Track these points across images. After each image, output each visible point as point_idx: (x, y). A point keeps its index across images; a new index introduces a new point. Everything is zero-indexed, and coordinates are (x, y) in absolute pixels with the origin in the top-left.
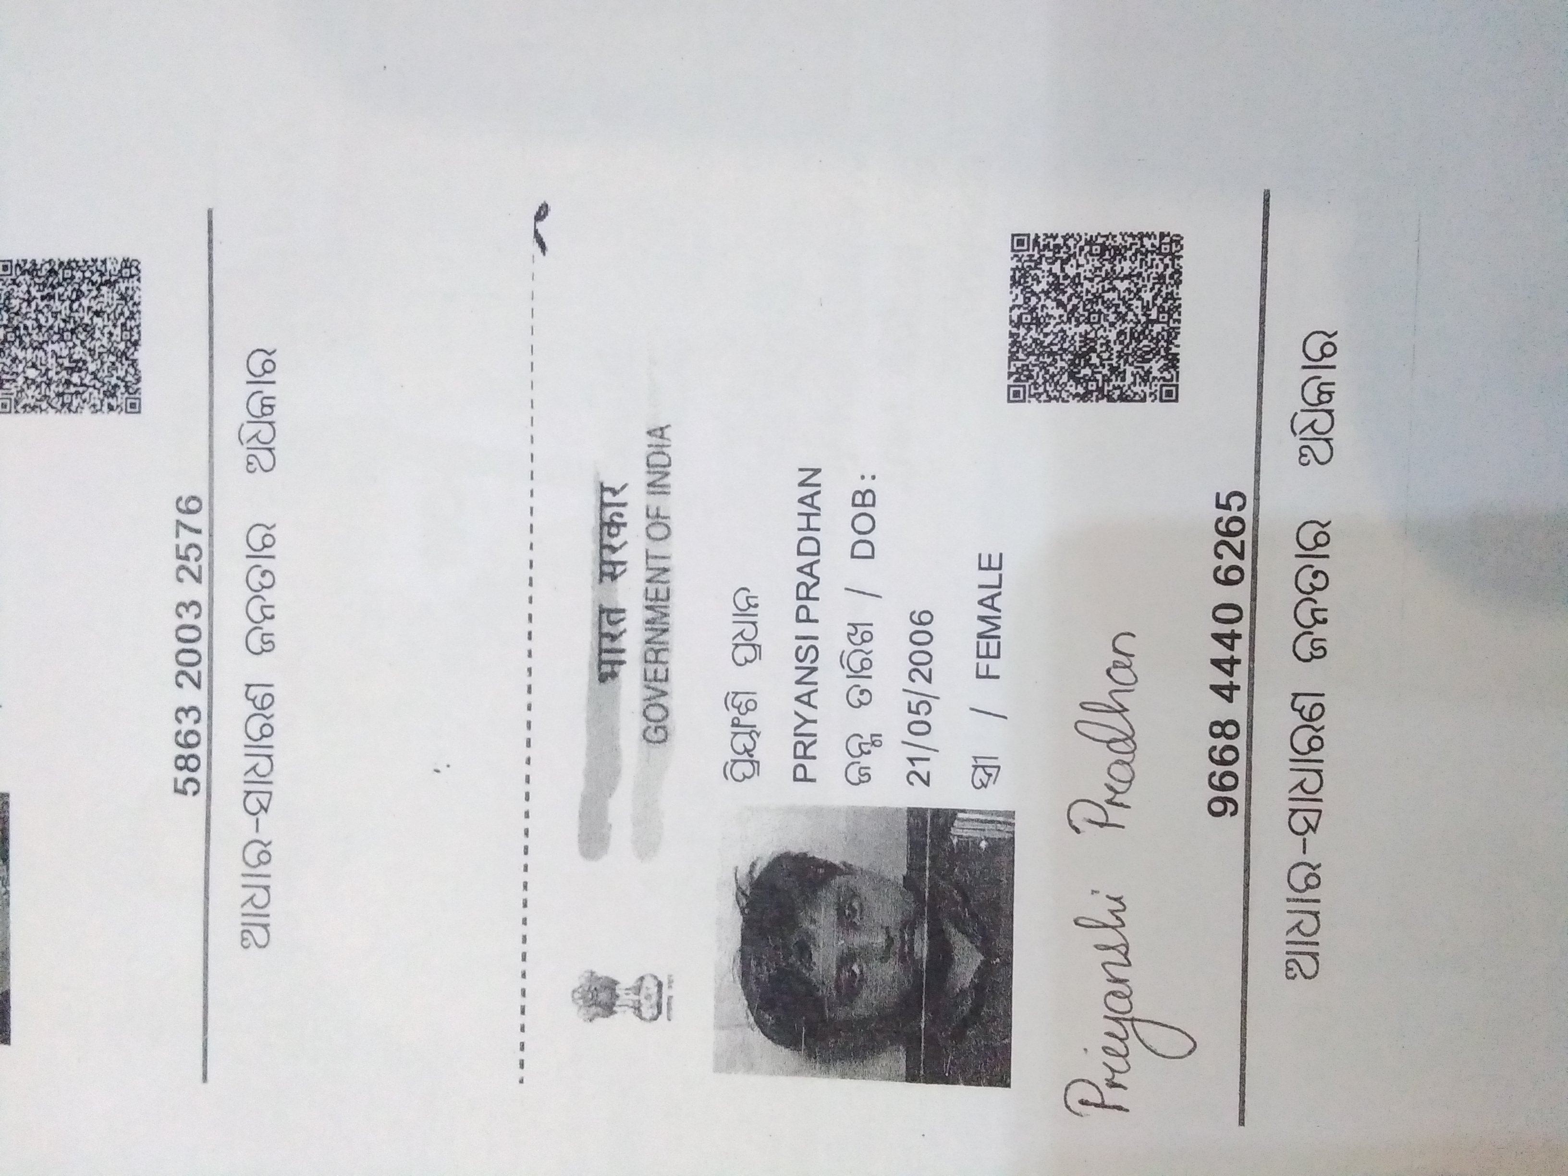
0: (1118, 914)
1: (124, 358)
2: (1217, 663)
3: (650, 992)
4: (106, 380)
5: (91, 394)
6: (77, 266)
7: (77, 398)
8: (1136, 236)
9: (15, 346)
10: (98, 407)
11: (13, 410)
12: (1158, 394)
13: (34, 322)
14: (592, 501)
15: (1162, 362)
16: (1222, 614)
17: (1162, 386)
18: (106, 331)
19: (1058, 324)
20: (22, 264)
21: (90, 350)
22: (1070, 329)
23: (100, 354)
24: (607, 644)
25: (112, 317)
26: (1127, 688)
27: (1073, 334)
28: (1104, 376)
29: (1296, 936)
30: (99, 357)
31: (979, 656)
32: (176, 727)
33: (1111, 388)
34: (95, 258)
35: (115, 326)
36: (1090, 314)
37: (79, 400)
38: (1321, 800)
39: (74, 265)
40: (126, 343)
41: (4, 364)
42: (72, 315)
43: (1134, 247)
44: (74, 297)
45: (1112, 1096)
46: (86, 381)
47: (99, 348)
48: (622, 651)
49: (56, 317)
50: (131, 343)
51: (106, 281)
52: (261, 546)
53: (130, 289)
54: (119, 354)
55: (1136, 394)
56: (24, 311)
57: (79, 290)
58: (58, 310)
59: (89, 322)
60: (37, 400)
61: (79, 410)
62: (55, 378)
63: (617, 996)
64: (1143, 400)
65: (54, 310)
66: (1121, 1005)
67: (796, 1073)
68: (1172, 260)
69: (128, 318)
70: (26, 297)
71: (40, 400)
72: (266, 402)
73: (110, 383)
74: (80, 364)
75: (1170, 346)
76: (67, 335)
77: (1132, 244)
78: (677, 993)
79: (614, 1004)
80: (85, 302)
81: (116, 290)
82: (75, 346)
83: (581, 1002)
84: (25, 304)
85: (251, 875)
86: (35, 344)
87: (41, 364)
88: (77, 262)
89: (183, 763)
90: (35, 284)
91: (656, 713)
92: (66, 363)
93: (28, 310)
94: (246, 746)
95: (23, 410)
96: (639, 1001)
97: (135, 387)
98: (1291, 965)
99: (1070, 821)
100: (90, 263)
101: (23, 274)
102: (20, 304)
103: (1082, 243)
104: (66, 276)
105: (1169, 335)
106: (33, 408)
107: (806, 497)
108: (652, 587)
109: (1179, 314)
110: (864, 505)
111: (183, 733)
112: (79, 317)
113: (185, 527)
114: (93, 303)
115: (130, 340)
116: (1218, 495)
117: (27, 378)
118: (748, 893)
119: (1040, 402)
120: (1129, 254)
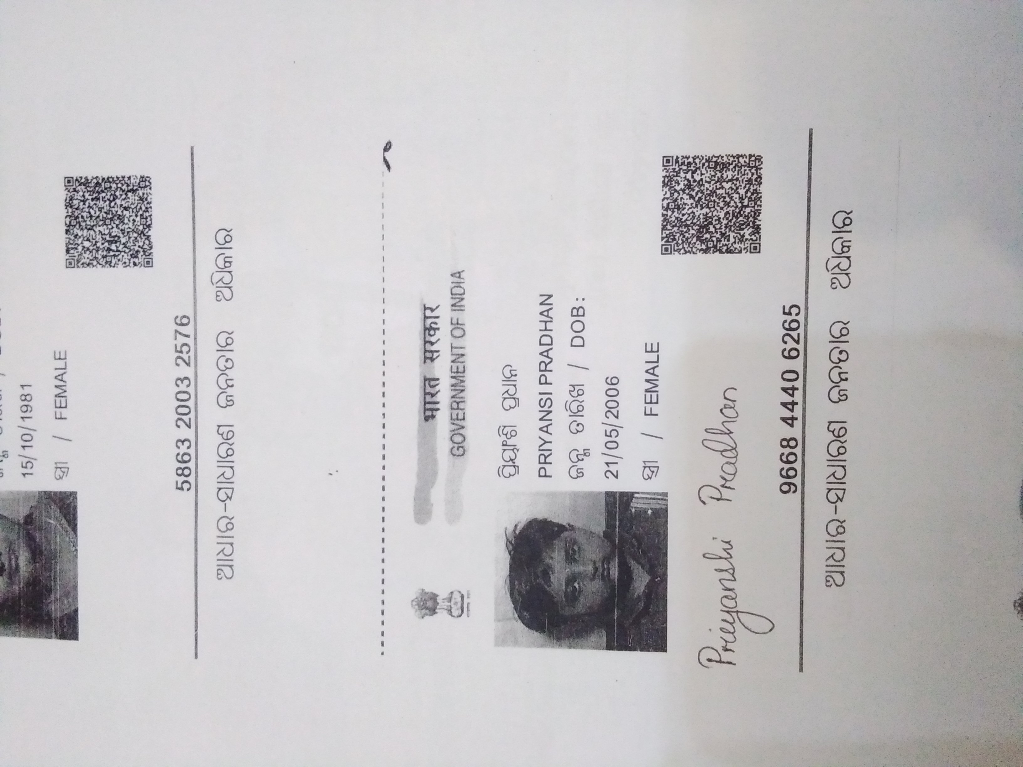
0: (728, 551)
1: (142, 235)
2: (784, 405)
3: (457, 600)
4: (132, 248)
5: (123, 256)
6: (113, 180)
7: (114, 258)
8: (735, 156)
9: (77, 228)
10: (127, 264)
11: (76, 266)
12: (749, 248)
13: (88, 214)
14: (420, 316)
15: (751, 230)
16: (787, 376)
17: (751, 244)
18: (131, 218)
19: (690, 208)
20: (79, 179)
21: (122, 230)
22: (697, 211)
23: (128, 232)
24: (428, 399)
25: (135, 210)
26: (732, 420)
27: (699, 214)
28: (717, 238)
29: (831, 562)
30: (127, 235)
31: (646, 403)
32: (178, 451)
33: (721, 245)
34: (123, 176)
35: (136, 216)
36: (709, 202)
37: (116, 260)
38: (845, 483)
39: (111, 180)
40: (143, 226)
41: (70, 239)
42: (111, 209)
43: (734, 163)
44: (112, 199)
45: (726, 656)
46: (120, 249)
47: (127, 229)
48: (438, 403)
49: (101, 211)
50: (146, 226)
51: (131, 189)
52: (225, 344)
53: (145, 194)
54: (140, 233)
55: (736, 248)
56: (81, 207)
57: (115, 195)
58: (102, 206)
59: (121, 214)
60: (91, 260)
61: (116, 265)
62: (101, 247)
63: (438, 603)
64: (740, 252)
65: (100, 206)
66: (731, 604)
67: (543, 646)
68: (756, 171)
69: (144, 211)
70: (82, 199)
71: (92, 260)
72: (227, 260)
73: (134, 249)
74: (116, 239)
75: (756, 221)
76: (108, 222)
77: (733, 162)
78: (474, 602)
79: (436, 608)
80: (118, 202)
81: (137, 194)
82: (113, 228)
83: (417, 607)
84: (82, 203)
85: (223, 537)
86: (88, 227)
87: (93, 239)
88: (113, 178)
89: (181, 471)
90: (88, 191)
91: (458, 439)
92: (108, 238)
93: (84, 206)
94: (218, 461)
95: (82, 266)
96: (450, 606)
97: (149, 252)
98: (828, 579)
99: (700, 498)
100: (121, 179)
101: (80, 185)
102: (79, 203)
103: (704, 161)
104: (106, 186)
105: (755, 214)
106: (88, 265)
107: (544, 311)
108: (454, 365)
109: (761, 202)
110: (578, 315)
111: (181, 454)
112: (115, 211)
113: (180, 333)
114: (123, 202)
115: (146, 224)
116: (784, 307)
117: (84, 247)
118: (513, 542)
119: (680, 254)
120: (731, 167)
